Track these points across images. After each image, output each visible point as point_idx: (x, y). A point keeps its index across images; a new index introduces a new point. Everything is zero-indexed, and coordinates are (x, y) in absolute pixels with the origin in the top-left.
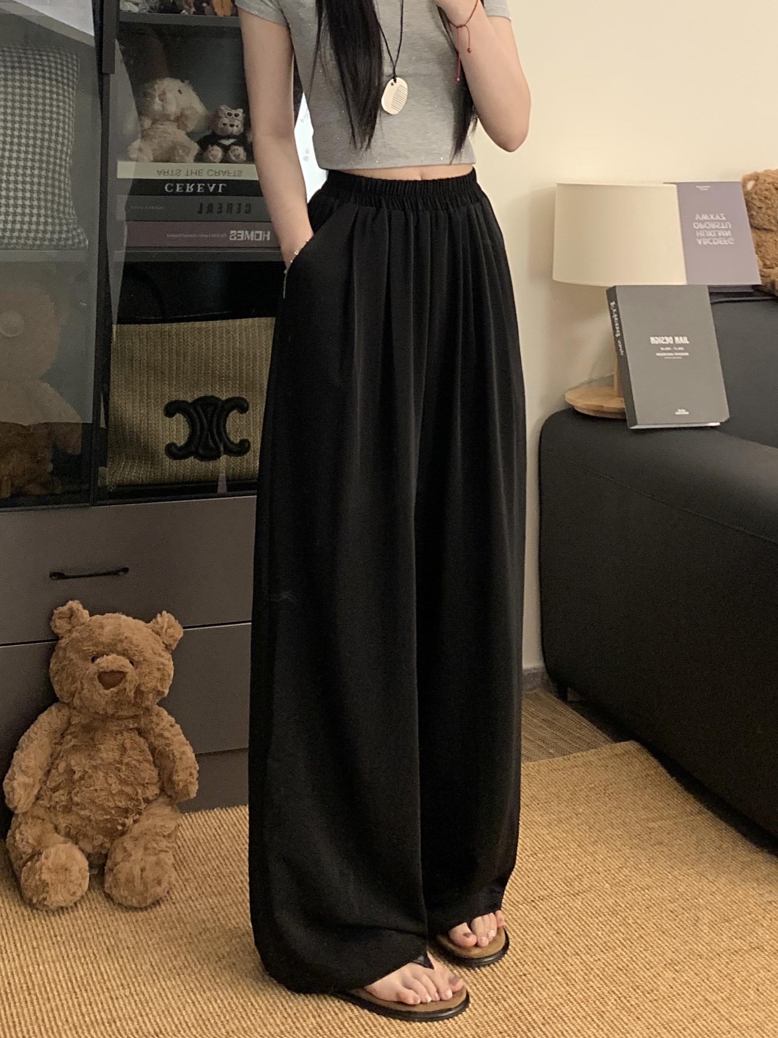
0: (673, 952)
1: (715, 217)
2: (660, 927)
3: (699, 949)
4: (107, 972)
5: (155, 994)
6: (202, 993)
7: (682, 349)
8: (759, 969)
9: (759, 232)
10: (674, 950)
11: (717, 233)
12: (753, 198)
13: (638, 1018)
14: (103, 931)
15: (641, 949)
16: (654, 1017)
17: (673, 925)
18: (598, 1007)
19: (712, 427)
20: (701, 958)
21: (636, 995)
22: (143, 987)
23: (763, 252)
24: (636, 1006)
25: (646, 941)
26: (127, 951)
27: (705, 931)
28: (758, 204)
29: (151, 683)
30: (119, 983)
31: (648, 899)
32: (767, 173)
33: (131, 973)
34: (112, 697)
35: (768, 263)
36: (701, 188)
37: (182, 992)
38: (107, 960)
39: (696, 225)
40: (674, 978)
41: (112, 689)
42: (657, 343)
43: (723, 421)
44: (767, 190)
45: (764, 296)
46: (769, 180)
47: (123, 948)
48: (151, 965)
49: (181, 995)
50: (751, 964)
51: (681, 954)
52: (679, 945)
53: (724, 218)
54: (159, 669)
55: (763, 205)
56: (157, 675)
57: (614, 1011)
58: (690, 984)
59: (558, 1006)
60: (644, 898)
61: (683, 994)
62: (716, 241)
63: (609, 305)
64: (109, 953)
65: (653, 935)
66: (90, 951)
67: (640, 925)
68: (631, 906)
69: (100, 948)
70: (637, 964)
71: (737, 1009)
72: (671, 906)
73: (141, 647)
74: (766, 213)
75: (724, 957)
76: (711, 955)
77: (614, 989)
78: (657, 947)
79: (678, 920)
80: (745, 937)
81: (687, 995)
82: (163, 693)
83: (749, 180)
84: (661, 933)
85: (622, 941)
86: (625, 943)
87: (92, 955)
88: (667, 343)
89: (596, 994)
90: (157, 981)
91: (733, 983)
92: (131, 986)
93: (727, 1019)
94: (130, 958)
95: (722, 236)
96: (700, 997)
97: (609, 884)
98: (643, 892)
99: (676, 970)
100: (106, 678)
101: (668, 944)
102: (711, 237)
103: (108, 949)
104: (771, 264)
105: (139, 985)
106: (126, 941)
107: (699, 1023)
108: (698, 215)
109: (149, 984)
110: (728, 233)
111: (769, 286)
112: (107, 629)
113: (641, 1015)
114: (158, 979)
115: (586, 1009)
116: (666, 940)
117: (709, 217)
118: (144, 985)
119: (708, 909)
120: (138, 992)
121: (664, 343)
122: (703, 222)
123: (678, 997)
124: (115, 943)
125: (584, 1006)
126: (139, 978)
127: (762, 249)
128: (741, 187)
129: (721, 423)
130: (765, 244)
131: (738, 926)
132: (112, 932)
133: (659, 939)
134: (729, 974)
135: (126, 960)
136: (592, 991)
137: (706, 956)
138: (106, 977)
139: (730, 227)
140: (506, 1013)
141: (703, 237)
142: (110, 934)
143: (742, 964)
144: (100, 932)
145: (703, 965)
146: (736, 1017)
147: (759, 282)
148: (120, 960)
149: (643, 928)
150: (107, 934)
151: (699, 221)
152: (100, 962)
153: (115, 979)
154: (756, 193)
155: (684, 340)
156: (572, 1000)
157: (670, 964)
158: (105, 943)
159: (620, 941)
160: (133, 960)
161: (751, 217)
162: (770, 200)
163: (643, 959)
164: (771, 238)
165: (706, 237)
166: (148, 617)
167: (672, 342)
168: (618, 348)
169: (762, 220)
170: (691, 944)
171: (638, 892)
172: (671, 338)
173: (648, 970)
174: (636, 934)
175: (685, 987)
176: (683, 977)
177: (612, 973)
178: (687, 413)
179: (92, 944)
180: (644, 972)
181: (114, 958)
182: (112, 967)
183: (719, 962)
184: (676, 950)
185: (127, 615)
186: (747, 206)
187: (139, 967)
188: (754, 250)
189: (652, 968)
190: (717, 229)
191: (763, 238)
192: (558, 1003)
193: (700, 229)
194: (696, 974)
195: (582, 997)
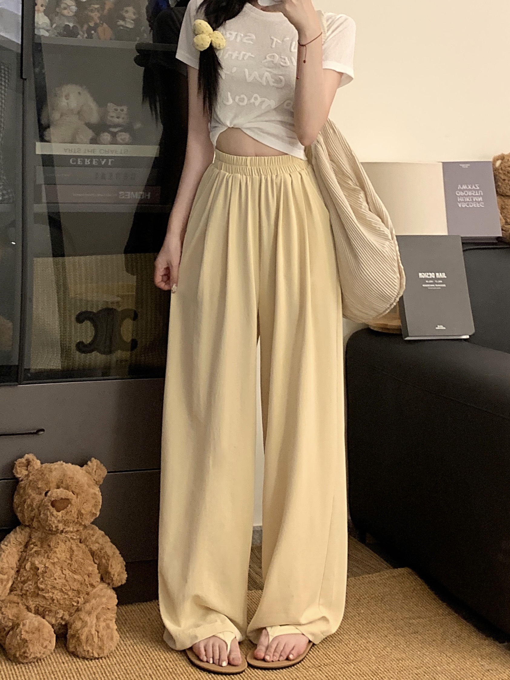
1: (472, 187)
7: (441, 282)
9: (503, 198)
11: (472, 199)
12: (499, 173)
19: (464, 340)
23: (506, 212)
28: (503, 177)
29: (88, 507)
31: (401, 666)
34: (62, 517)
36: (463, 166)
41: (62, 511)
42: (423, 277)
43: (471, 334)
44: (509, 167)
45: (504, 245)
53: (478, 188)
54: (93, 498)
55: (507, 178)
56: (92, 502)
62: (471, 205)
73: (80, 483)
74: (508, 184)
82: (96, 514)
83: (498, 160)
88: (430, 277)
95: (476, 201)
97: (375, 657)
100: (57, 504)
108: (459, 186)
110: (480, 199)
112: (55, 472)
122: (463, 191)
127: (505, 210)
129: (469, 336)
130: (507, 207)
139: (482, 194)
151: (460, 190)
154: (502, 169)
155: (443, 275)
161: (497, 186)
167: (434, 277)
169: (505, 188)
171: (394, 662)
172: (433, 274)
178: (444, 328)
190: (472, 195)
191: (506, 202)
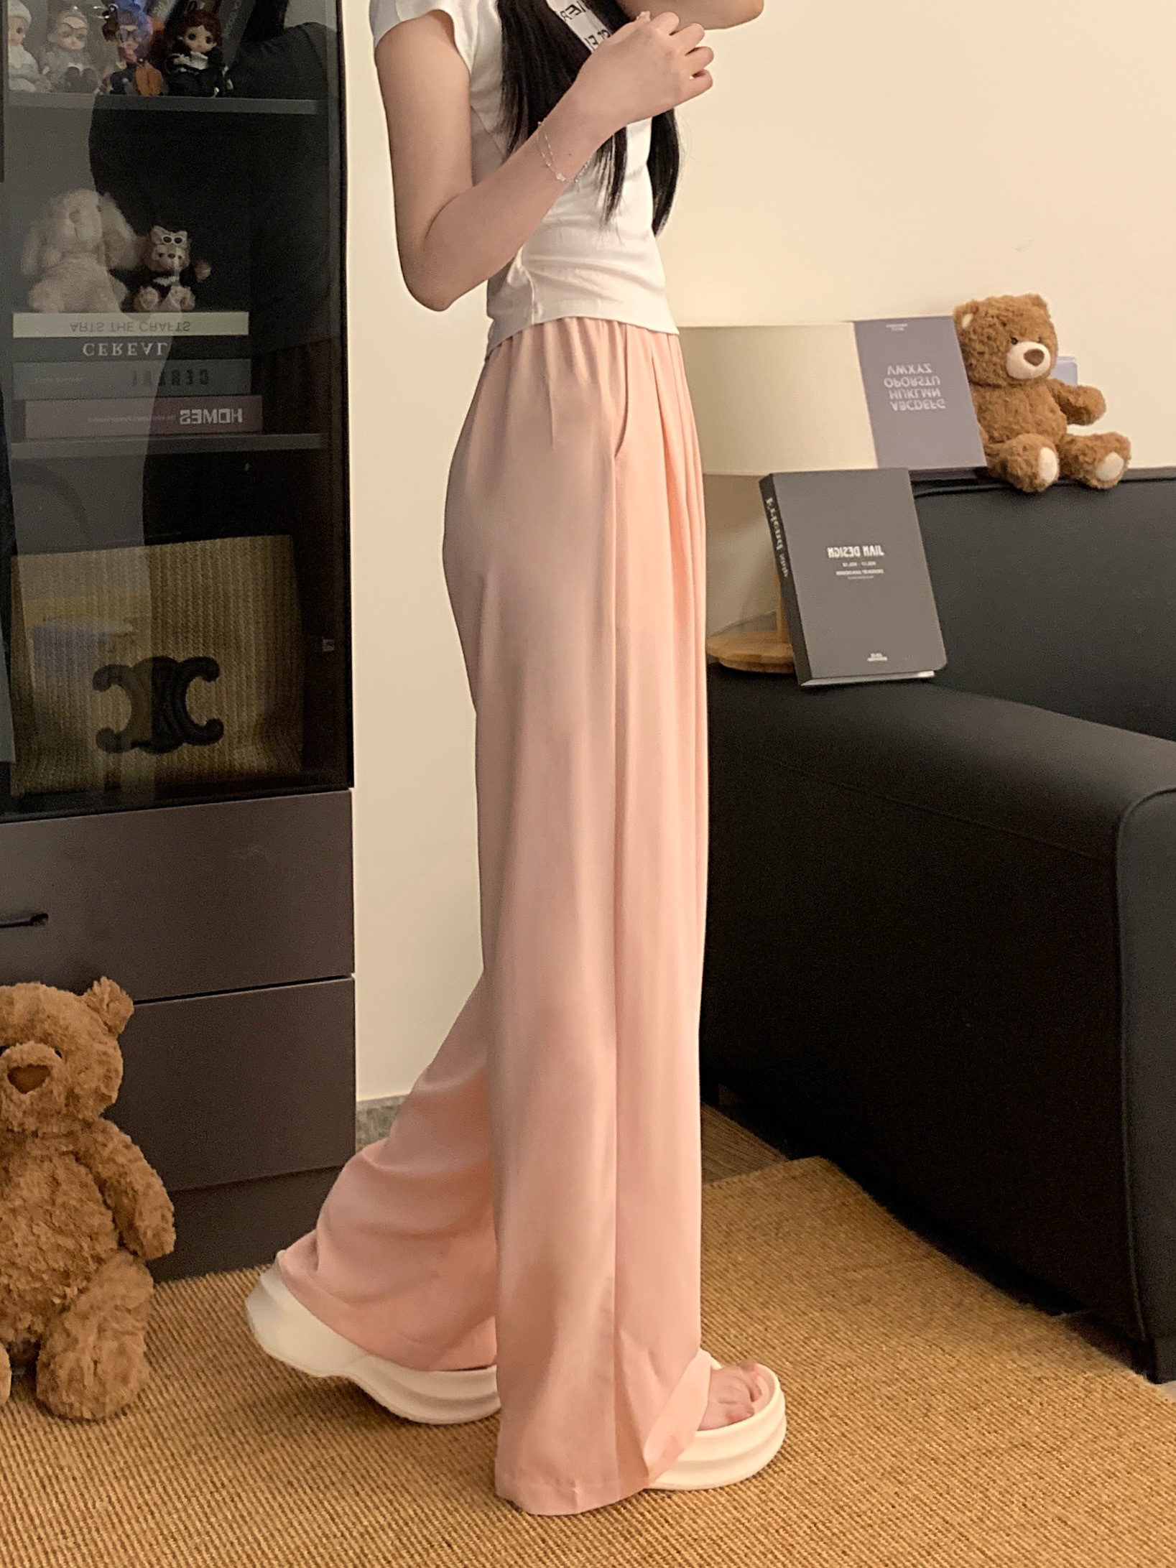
0: (893, 1456)
1: (916, 369)
2: (871, 1420)
3: (933, 1450)
4: (39, 1515)
5: (114, 1544)
6: (188, 1539)
7: (874, 563)
8: (1025, 1475)
9: (982, 390)
10: (893, 1452)
11: (919, 393)
12: (970, 339)
13: (844, 1552)
14: (34, 1456)
15: (845, 1453)
16: (869, 1549)
17: (892, 1418)
18: (783, 1538)
19: (924, 680)
20: (936, 1462)
21: (840, 1519)
22: (95, 1534)
23: (988, 418)
24: (841, 1535)
25: (852, 1442)
26: (72, 1483)
27: (941, 1424)
28: (979, 347)
29: (90, 1082)
30: (58, 1530)
32: (989, 303)
33: (78, 1514)
34: (32, 1104)
35: (996, 434)
36: (893, 327)
37: (156, 1539)
38: (39, 1497)
39: (889, 383)
40: (896, 1493)
41: (31, 1092)
42: (837, 556)
43: (938, 668)
44: (990, 326)
45: (992, 483)
46: (993, 312)
47: (66, 1480)
48: (110, 1501)
49: (154, 1543)
50: (1012, 1469)
51: (906, 1458)
52: (902, 1445)
53: (929, 371)
54: (101, 1062)
55: (986, 350)
56: (100, 1071)
57: (807, 1543)
58: (921, 1501)
59: (721, 1538)
60: (846, 1380)
61: (912, 1515)
62: (919, 405)
63: (765, 503)
64: (44, 1487)
65: (862, 1433)
66: (13, 1485)
67: (842, 1419)
68: (826, 1392)
69: (29, 1481)
70: (840, 1475)
71: (994, 1535)
72: (885, 1390)
73: (71, 1029)
74: (990, 361)
75: (972, 1460)
76: (951, 1457)
77: (806, 1512)
78: (870, 1450)
79: (899, 1410)
80: (1001, 1429)
81: (918, 1516)
82: (110, 1097)
83: (965, 313)
84: (872, 1428)
85: (816, 1443)
86: (819, 1446)
87: (15, 1491)
88: (852, 555)
89: (779, 1520)
90: (117, 1525)
91: (987, 1497)
92: (77, 1532)
93: (978, 1549)
94: (77, 1493)
95: (927, 397)
96: (937, 1518)
98: (842, 1371)
99: (900, 1482)
100: (21, 1077)
101: (885, 1445)
102: (913, 399)
103: (41, 1482)
104: (1001, 436)
105: (90, 1532)
106: (70, 1470)
107: (936, 1556)
108: (890, 368)
109: (106, 1529)
110: (937, 393)
111: (998, 469)
112: (19, 1007)
113: (848, 1547)
114: (120, 1521)
115: (765, 1541)
116: (882, 1439)
117: (908, 370)
118: (98, 1530)
119: (944, 1392)
120: (89, 1542)
121: (847, 556)
122: (899, 377)
123: (904, 1520)
124: (54, 1472)
125: (761, 1537)
126: (89, 1521)
127: (988, 416)
128: (953, 325)
129: (935, 672)
130: (990, 407)
131: (991, 1415)
132: (48, 1460)
133: (872, 1438)
134: (981, 1485)
135: (69, 1496)
136: (773, 1515)
137: (944, 1459)
138: (37, 1522)
139: (939, 382)
140: (643, 1553)
141: (899, 400)
142: (45, 1460)
143: (998, 1468)
144: (30, 1456)
145: (940, 1473)
146: (993, 1545)
147: (983, 462)
148: (61, 1496)
149: (846, 1424)
150: (41, 1461)
151: (892, 376)
152: (29, 1501)
153: (51, 1525)
154: (975, 332)
155: (876, 551)
156: (743, 1530)
157: (890, 1473)
158: (37, 1472)
159: (812, 1444)
160: (82, 1495)
161: (969, 367)
162: (995, 340)
163: (848, 1467)
164: (999, 397)
165: (905, 400)
166: (80, 987)
167: (858, 555)
168: (779, 566)
169: (985, 370)
170: (920, 1444)
172: (857, 548)
173: (857, 1482)
174: (835, 1431)
175: (914, 1505)
176: (909, 1490)
177: (803, 1489)
178: (885, 659)
179: (17, 1476)
180: (851, 1485)
181: (51, 1493)
182: (48, 1506)
183: (964, 1468)
184: (899, 1453)
185: (49, 985)
186: (963, 351)
187: (90, 1505)
188: (975, 417)
189: (863, 1480)
190: (919, 386)
191: (988, 398)
192: (721, 1535)
193: (894, 389)
194: (930, 1486)
195: (758, 1525)
